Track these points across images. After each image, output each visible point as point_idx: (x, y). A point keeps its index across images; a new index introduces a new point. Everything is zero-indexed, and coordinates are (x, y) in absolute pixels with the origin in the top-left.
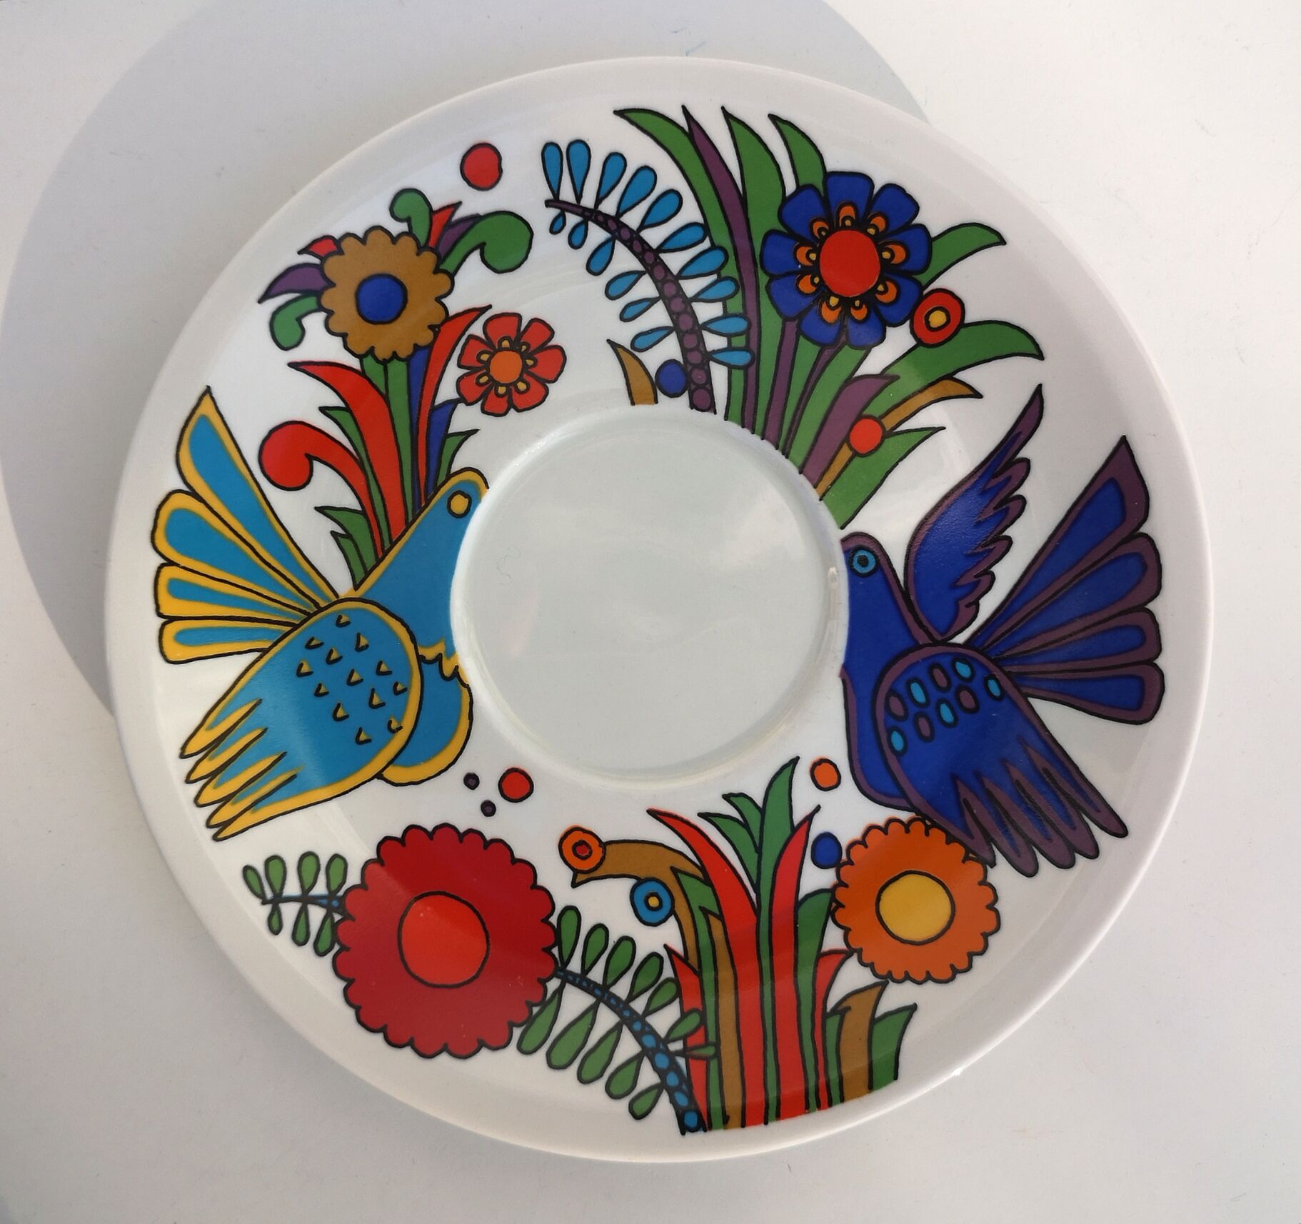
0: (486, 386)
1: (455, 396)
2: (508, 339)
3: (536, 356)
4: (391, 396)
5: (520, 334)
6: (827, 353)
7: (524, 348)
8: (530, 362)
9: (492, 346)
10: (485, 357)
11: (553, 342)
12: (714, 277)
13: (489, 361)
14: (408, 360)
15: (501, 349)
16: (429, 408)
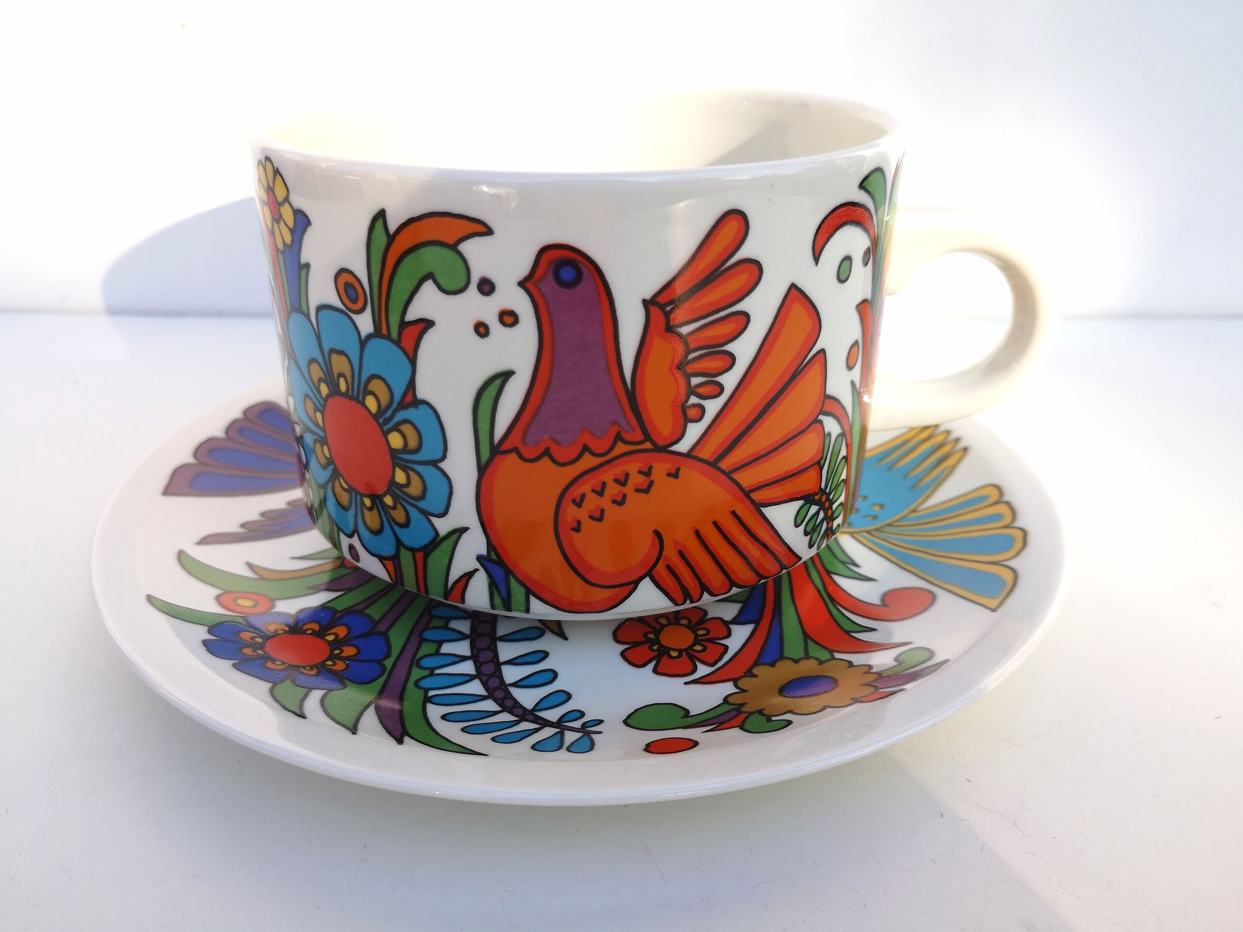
0: (701, 626)
1: (734, 628)
2: (670, 657)
3: (644, 639)
4: (801, 637)
5: (658, 658)
6: (360, 607)
7: (655, 647)
8: (652, 636)
9: (688, 654)
10: (698, 648)
11: (624, 647)
12: (437, 672)
13: (694, 644)
14: (782, 657)
15: (680, 651)
16: (762, 624)
